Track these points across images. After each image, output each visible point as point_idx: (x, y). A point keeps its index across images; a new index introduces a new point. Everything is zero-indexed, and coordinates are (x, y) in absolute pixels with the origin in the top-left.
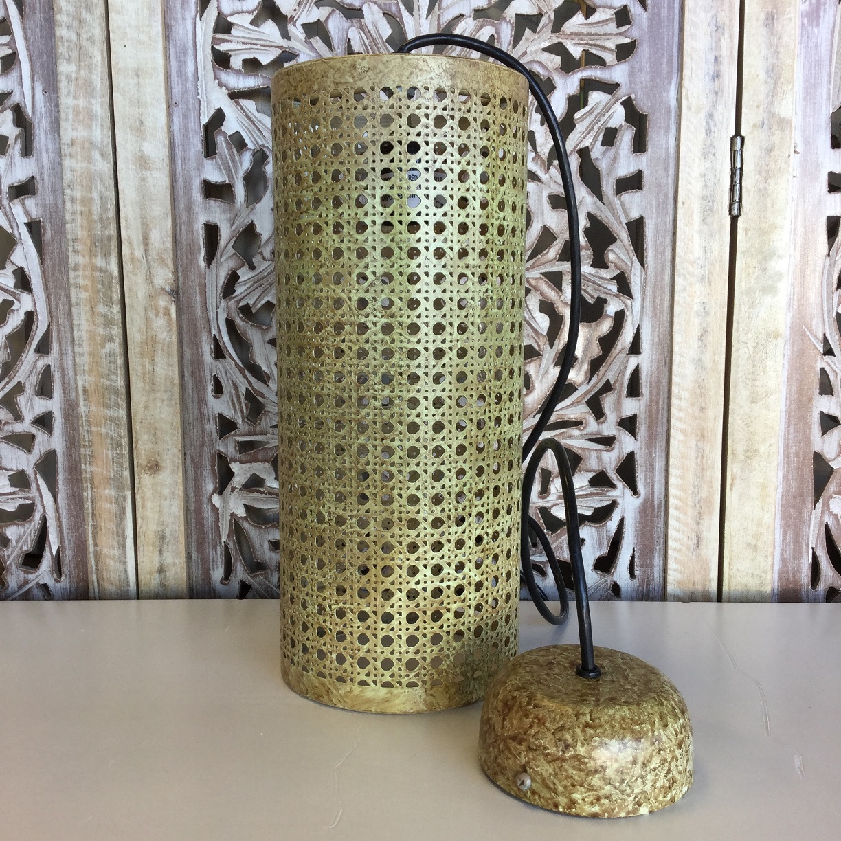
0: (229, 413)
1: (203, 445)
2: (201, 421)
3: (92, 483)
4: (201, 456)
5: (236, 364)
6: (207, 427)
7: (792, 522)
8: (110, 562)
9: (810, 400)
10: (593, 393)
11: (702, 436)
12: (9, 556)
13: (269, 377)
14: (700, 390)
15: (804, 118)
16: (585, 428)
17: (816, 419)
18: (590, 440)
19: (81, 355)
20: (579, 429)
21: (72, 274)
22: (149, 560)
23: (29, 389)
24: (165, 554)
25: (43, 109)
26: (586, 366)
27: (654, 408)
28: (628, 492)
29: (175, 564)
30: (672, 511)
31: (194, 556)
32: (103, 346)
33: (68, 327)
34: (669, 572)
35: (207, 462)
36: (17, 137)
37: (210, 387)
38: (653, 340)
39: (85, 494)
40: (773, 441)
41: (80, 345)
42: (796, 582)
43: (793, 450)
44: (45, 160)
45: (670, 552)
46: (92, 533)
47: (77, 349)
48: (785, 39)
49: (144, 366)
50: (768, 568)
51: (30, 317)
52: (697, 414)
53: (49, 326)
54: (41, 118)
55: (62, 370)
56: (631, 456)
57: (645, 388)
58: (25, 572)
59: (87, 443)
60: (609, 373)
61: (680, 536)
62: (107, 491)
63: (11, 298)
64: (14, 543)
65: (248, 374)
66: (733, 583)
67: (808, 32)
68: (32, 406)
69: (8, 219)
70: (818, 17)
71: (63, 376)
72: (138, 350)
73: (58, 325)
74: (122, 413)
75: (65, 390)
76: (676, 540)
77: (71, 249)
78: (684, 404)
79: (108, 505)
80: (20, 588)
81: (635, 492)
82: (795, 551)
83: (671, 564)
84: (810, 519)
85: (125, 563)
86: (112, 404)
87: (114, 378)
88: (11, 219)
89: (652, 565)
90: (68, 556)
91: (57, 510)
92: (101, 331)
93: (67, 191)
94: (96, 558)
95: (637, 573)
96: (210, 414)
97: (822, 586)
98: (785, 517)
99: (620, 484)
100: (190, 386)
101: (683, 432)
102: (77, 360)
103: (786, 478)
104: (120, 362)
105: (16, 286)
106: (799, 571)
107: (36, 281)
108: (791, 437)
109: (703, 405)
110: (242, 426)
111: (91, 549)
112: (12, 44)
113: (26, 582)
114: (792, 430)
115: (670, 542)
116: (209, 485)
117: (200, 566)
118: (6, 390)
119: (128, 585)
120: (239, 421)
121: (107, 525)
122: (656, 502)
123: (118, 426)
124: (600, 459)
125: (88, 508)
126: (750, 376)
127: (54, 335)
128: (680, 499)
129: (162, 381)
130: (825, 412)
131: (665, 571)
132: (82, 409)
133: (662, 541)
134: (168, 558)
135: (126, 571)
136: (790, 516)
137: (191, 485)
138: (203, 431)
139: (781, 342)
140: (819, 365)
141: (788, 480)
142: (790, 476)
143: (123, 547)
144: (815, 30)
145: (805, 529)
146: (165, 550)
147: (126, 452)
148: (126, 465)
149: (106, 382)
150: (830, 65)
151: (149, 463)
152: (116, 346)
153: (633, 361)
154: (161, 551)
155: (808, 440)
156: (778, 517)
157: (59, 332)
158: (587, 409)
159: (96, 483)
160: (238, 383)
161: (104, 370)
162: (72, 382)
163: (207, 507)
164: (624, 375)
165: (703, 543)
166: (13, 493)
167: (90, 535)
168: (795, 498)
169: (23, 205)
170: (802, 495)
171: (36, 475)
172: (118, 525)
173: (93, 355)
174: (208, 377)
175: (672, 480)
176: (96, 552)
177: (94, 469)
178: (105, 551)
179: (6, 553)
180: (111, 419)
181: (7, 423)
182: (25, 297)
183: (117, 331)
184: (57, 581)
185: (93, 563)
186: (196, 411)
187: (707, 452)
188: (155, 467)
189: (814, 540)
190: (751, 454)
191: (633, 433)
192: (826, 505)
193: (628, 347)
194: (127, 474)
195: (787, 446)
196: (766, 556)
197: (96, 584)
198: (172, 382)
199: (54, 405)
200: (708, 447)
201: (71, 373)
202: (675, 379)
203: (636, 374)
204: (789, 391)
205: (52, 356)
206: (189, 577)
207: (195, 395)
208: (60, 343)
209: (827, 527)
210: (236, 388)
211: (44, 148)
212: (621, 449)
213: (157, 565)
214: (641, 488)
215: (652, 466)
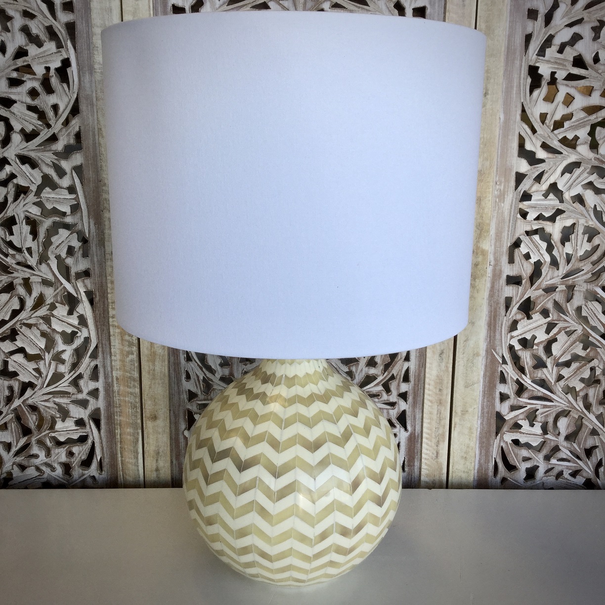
0: (194, 390)
1: (179, 406)
2: (179, 393)
3: (120, 425)
4: (179, 411)
5: (198, 365)
6: (182, 397)
7: (485, 445)
8: (130, 466)
9: (495, 386)
10: (385, 380)
11: (440, 403)
12: (74, 462)
13: (215, 372)
14: (439, 381)
15: (495, 248)
16: (381, 398)
17: (498, 396)
18: (384, 403)
19: (115, 361)
20: (378, 399)
21: (111, 320)
22: (151, 464)
23: (86, 377)
24: (159, 461)
25: (95, 233)
26: (382, 367)
27: (416, 388)
28: (402, 429)
29: (164, 467)
30: (424, 440)
31: (174, 462)
32: (127, 356)
33: (108, 345)
34: (422, 470)
35: (181, 415)
36: (80, 248)
37: (184, 376)
38: (416, 355)
39: (117, 431)
40: (475, 406)
41: (115, 356)
42: (486, 474)
43: (486, 410)
44: (96, 260)
45: (423, 460)
46: (120, 451)
47: (113, 358)
48: (486, 210)
49: (149, 367)
50: (472, 468)
51: (87, 340)
52: (438, 392)
53: (97, 344)
54: (93, 238)
55: (104, 367)
56: (404, 412)
57: (412, 378)
58: (82, 470)
59: (118, 406)
60: (395, 371)
61: (428, 452)
62: (128, 430)
63: (76, 330)
64: (77, 455)
65: (204, 370)
66: (454, 475)
67: (498, 205)
68: (87, 385)
69: (75, 290)
70: (504, 198)
71: (105, 370)
72: (146, 359)
73: (102, 344)
74: (137, 390)
75: (106, 377)
76: (426, 454)
77: (110, 307)
78: (431, 387)
79: (129, 437)
80: (80, 477)
81: (406, 429)
82: (486, 460)
83: (423, 466)
84: (494, 444)
85: (138, 466)
86: (132, 385)
87: (133, 372)
88: (77, 290)
89: (414, 466)
90: (106, 461)
91: (101, 438)
92: (127, 349)
93: (109, 278)
94: (122, 463)
95: (406, 469)
96: (184, 389)
97: (499, 477)
98: (481, 443)
99: (398, 425)
100: (173, 376)
101: (431, 402)
102: (113, 363)
103: (482, 424)
104: (136, 364)
105: (79, 324)
106: (487, 469)
107: (90, 321)
108: (485, 404)
109: (441, 388)
110: (201, 396)
111: (120, 459)
112: (77, 199)
113: (83, 475)
114: (485, 400)
115: (423, 455)
116: (183, 425)
117: (177, 467)
118: (73, 377)
119: (139, 477)
120: (199, 393)
121: (128, 447)
122: (416, 435)
123: (135, 397)
124: (388, 413)
125: (118, 439)
126: (465, 375)
127: (100, 349)
128: (428, 434)
129: (159, 374)
130: (502, 392)
131: (420, 469)
132: (116, 388)
133: (419, 453)
134: (161, 464)
135: (138, 470)
136: (483, 442)
137: (173, 426)
138: (180, 399)
139: (480, 358)
140: (500, 369)
141: (483, 424)
142: (484, 423)
143: (137, 458)
144: (502, 204)
145: (491, 449)
146: (159, 459)
147: (139, 410)
148: (139, 416)
149: (128, 374)
150: (510, 222)
151: (151, 415)
152: (134, 357)
153: (406, 365)
154: (157, 460)
155: (493, 405)
156: (478, 442)
157: (102, 348)
158: (382, 388)
159: (123, 426)
160: (198, 374)
161: (127, 368)
162: (110, 373)
163: (181, 437)
164: (401, 372)
165: (440, 455)
166: (77, 430)
167: (119, 452)
168: (486, 433)
169: (83, 282)
170: (489, 432)
171: (89, 420)
172: (134, 447)
173: (122, 361)
174: (183, 371)
175: (425, 425)
176: (122, 460)
177: (122, 418)
178: (127, 460)
179: (72, 460)
180: (131, 393)
181: (73, 394)
182: (84, 330)
183: (135, 349)
184: (100, 474)
185: (121, 466)
186: (176, 388)
187: (442, 412)
188: (154, 418)
189: (495, 453)
190: (465, 412)
191: (406, 401)
192: (502, 438)
193: (404, 358)
194: (139, 421)
195: (483, 408)
196: (471, 463)
197: (122, 476)
198: (164, 375)
199: (100, 385)
200: (443, 408)
201: (109, 369)
202: (427, 375)
203: (407, 371)
204: (484, 381)
205: (98, 360)
206: (172, 473)
207: (176, 380)
208: (103, 353)
209: (502, 447)
210: (198, 377)
211: (95, 254)
212: (399, 408)
213: (154, 467)
214: (409, 427)
215: (415, 416)
